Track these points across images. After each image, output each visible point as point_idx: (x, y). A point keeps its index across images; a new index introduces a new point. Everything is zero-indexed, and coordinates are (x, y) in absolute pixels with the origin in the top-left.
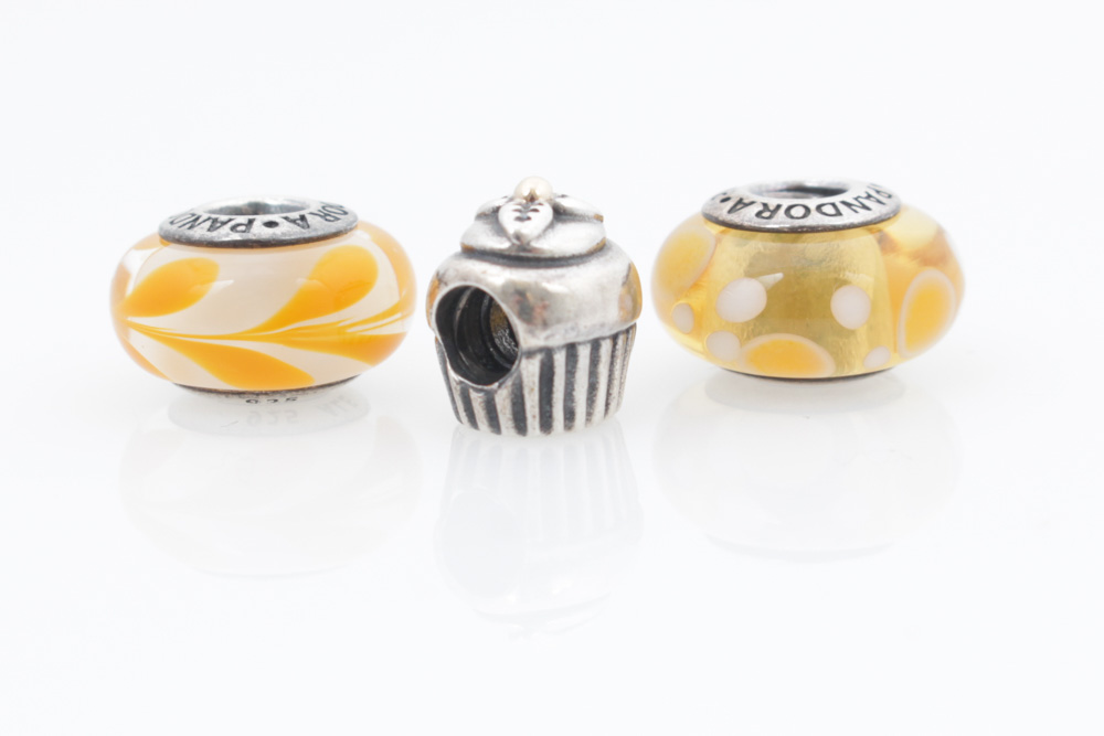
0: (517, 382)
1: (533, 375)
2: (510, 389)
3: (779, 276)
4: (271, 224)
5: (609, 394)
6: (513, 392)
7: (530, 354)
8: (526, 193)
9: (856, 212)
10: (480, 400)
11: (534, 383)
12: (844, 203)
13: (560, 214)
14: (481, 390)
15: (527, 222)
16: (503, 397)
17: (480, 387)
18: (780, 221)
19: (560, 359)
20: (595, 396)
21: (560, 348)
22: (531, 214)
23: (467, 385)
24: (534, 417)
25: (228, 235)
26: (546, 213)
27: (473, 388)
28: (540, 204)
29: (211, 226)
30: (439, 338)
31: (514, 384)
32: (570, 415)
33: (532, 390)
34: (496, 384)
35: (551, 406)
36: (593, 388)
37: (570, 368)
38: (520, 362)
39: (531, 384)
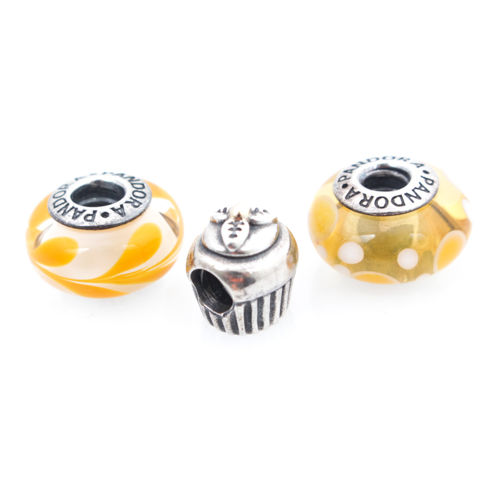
0: (233, 314)
1: (241, 314)
2: (229, 318)
3: (373, 236)
4: (105, 215)
5: (281, 307)
6: (231, 318)
7: (239, 304)
8: (236, 214)
9: (412, 201)
10: (214, 319)
11: (241, 317)
12: (407, 194)
13: (253, 225)
14: (215, 314)
15: (235, 238)
16: (226, 321)
17: (215, 312)
18: (372, 208)
19: (254, 305)
20: (274, 312)
21: (254, 301)
22: (237, 232)
23: (208, 309)
24: (242, 329)
25: (83, 223)
26: (246, 227)
27: (211, 312)
28: (243, 224)
29: (74, 214)
30: (193, 285)
31: (231, 315)
32: (261, 324)
33: (241, 319)
34: (223, 314)
35: (251, 323)
36: (273, 309)
37: (260, 305)
38: (234, 307)
39: (240, 317)
